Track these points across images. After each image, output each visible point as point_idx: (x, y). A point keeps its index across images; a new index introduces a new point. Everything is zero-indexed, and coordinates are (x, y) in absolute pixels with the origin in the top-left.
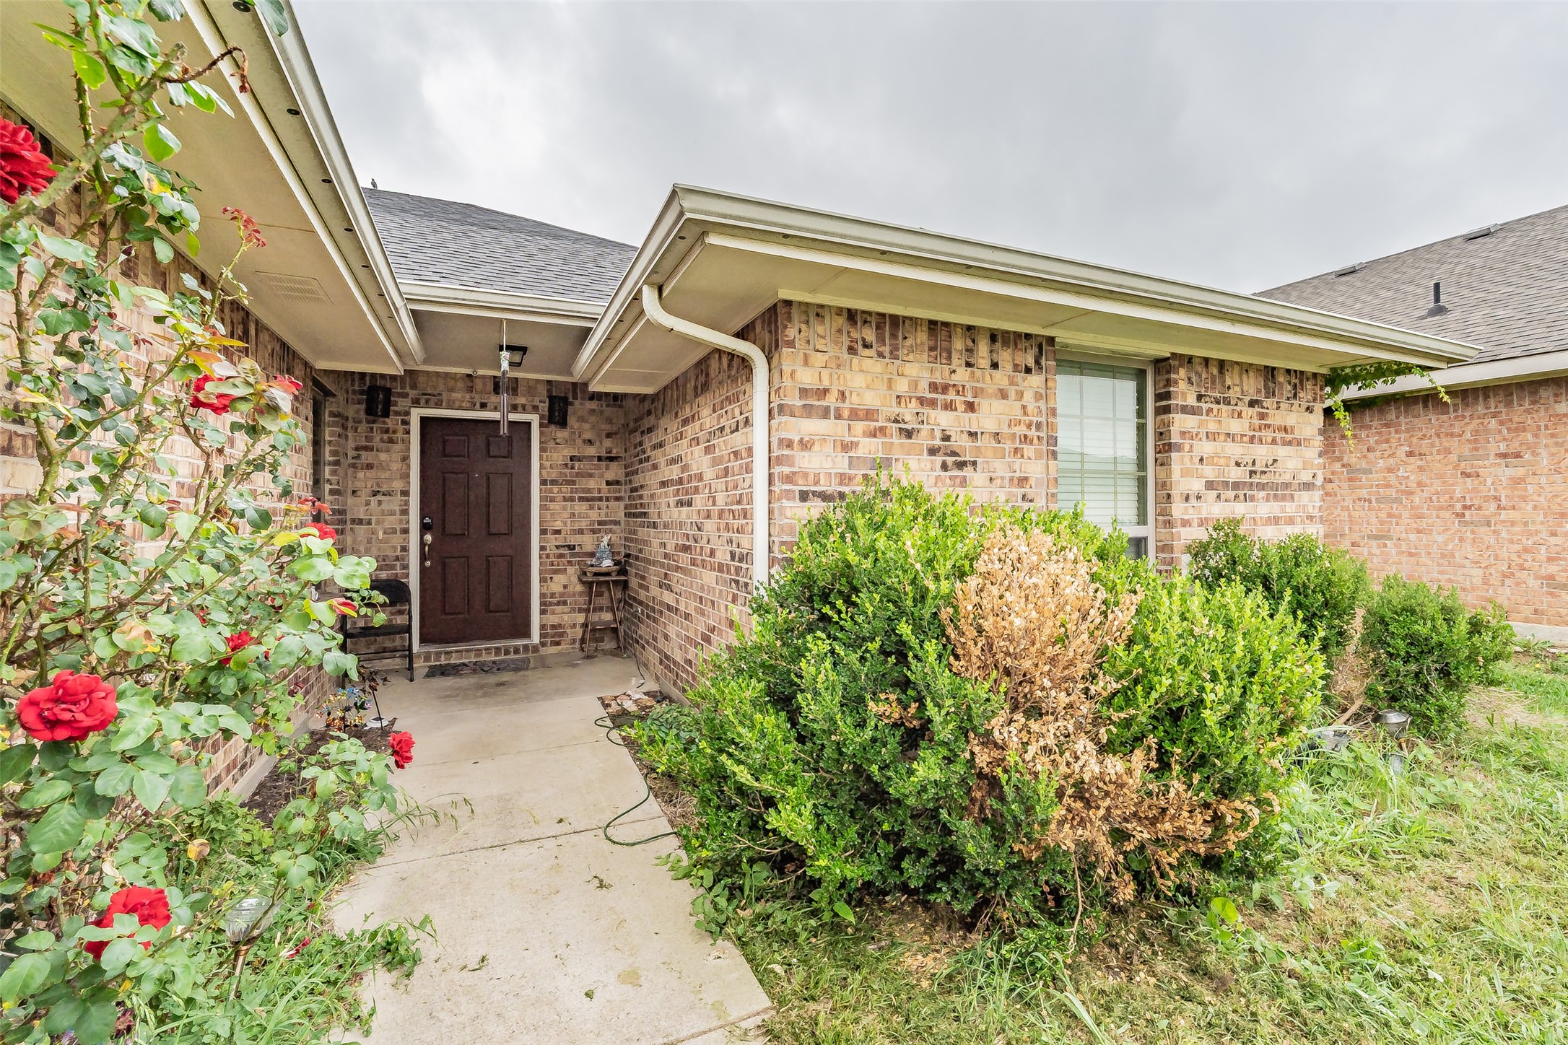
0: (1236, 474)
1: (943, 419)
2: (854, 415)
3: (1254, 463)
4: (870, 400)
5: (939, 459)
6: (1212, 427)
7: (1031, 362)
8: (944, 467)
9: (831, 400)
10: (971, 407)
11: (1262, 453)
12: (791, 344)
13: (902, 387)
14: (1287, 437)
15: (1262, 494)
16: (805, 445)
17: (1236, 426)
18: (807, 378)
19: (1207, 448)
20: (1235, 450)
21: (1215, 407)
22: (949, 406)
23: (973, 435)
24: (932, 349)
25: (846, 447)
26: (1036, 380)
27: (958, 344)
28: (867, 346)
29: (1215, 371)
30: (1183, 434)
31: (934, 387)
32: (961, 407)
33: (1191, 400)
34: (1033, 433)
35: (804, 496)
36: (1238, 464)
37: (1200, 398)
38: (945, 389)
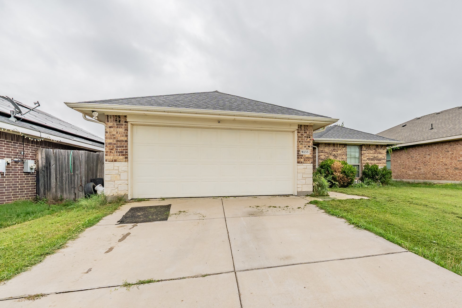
0: (371, 158)
1: (334, 153)
2: (325, 152)
3: (374, 156)
4: (327, 151)
5: (334, 156)
6: (368, 152)
7: (344, 146)
8: (334, 157)
9: (323, 151)
10: (337, 151)
11: (376, 155)
12: (320, 147)
13: (330, 150)
14: (380, 153)
15: (376, 160)
16: (321, 155)
17: (371, 152)
18: (321, 149)
19: (367, 155)
20: (372, 155)
21: (368, 150)
22: (335, 151)
23: (337, 154)
24: (333, 146)
25: (325, 155)
26: (344, 148)
27: (336, 145)
28: (327, 146)
29: (368, 146)
30: (364, 153)
31: (333, 150)
32: (336, 151)
33: (365, 149)
34: (344, 154)
35: (321, 160)
36: (372, 156)
37: (366, 149)
38: (334, 150)
